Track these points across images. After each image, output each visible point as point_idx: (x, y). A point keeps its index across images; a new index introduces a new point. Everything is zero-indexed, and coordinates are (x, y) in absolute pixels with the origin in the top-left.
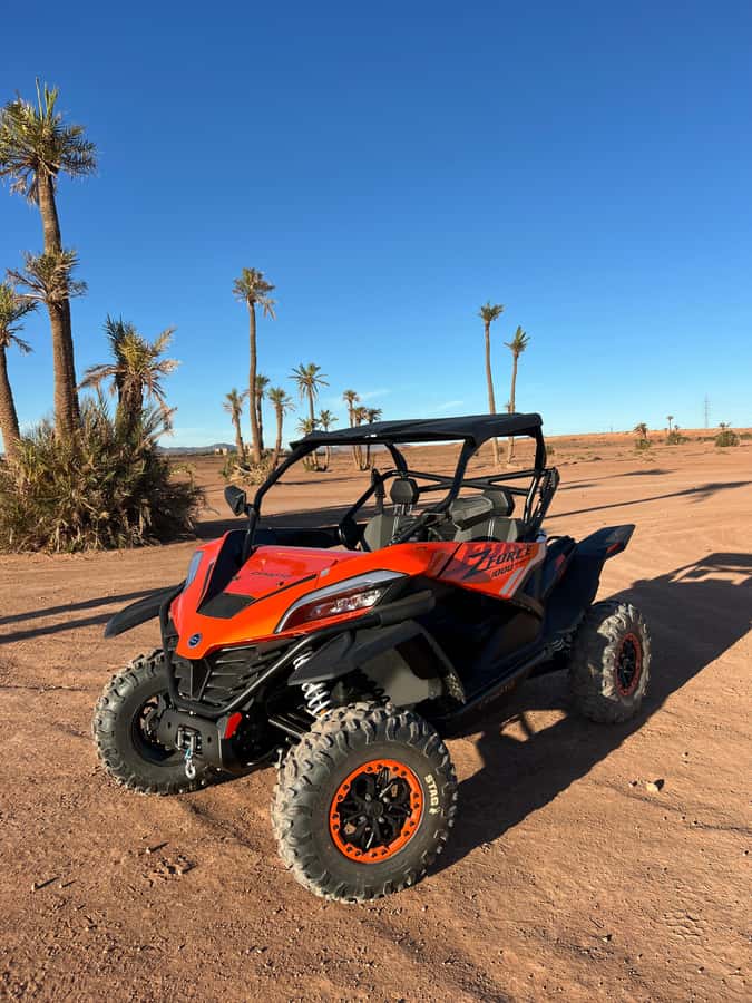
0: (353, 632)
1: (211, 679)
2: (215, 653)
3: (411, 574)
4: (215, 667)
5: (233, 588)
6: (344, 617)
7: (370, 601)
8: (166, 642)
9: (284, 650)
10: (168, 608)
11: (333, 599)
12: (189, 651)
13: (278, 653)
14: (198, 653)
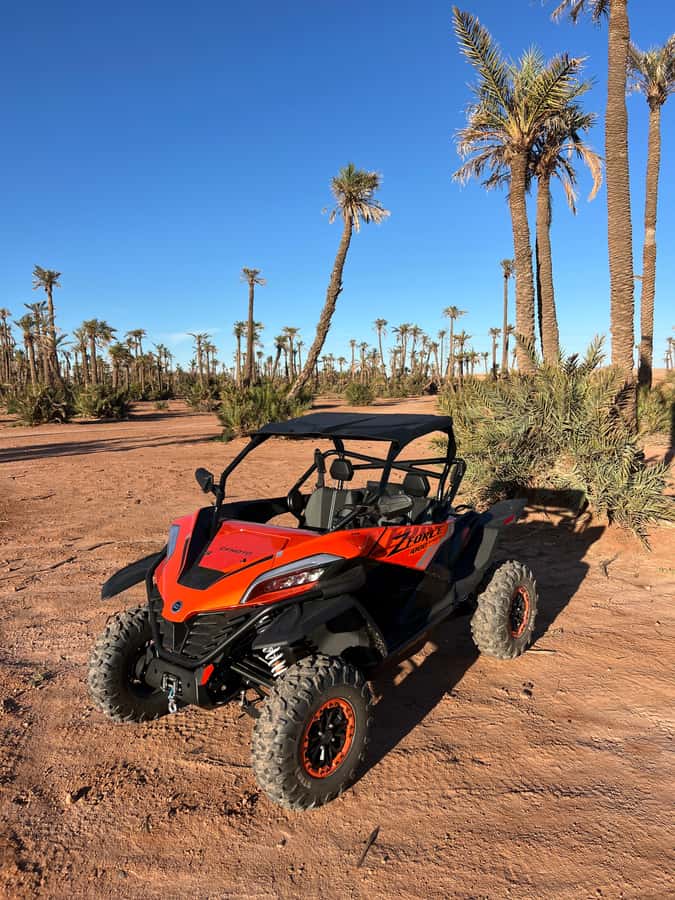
0: (301, 604)
1: (190, 637)
2: (193, 617)
3: (348, 557)
4: (192, 628)
5: (206, 562)
6: (295, 591)
7: (315, 577)
8: (152, 604)
9: (248, 617)
10: (152, 574)
11: (286, 577)
12: (172, 615)
13: (243, 619)
14: (180, 617)
